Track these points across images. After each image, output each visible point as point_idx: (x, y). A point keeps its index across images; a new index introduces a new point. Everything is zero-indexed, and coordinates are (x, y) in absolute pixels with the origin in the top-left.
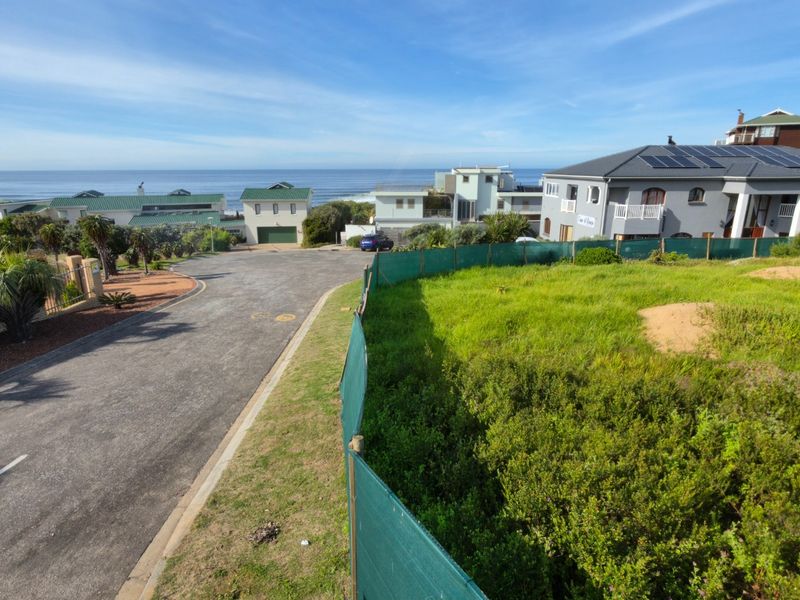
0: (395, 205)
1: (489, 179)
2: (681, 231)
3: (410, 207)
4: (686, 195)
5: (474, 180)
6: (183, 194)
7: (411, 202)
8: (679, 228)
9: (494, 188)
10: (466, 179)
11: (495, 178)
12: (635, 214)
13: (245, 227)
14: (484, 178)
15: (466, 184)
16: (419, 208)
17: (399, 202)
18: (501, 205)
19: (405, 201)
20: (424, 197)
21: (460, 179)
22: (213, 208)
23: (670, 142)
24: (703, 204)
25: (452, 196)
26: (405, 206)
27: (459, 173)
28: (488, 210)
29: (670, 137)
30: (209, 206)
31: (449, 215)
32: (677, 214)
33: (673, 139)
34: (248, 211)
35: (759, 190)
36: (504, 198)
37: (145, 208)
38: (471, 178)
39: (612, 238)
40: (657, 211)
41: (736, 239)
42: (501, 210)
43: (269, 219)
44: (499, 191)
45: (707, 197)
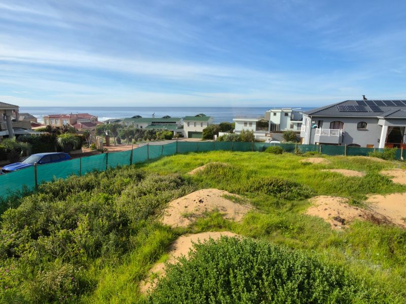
0: (243, 125)
1: (286, 114)
2: (353, 143)
3: (250, 126)
4: (355, 125)
5: (279, 115)
6: (168, 117)
7: (251, 123)
8: (352, 142)
9: (289, 119)
10: (275, 114)
11: (290, 114)
12: (325, 133)
13: (183, 131)
14: (284, 114)
15: (275, 117)
16: (254, 127)
17: (246, 123)
18: (292, 127)
19: (248, 123)
20: (257, 122)
21: (272, 114)
22: (177, 123)
23: (364, 98)
24: (367, 130)
25: (268, 121)
26: (248, 125)
27: (272, 112)
28: (286, 129)
29: (364, 96)
30: (175, 123)
31: (267, 130)
32: (351, 134)
33: (365, 97)
34: (185, 124)
35: (394, 124)
36: (294, 124)
37: (153, 122)
38: (277, 114)
39: (314, 144)
40: (339, 132)
41: (381, 149)
42: (292, 129)
43: (192, 128)
44: (291, 120)
45: (369, 126)
